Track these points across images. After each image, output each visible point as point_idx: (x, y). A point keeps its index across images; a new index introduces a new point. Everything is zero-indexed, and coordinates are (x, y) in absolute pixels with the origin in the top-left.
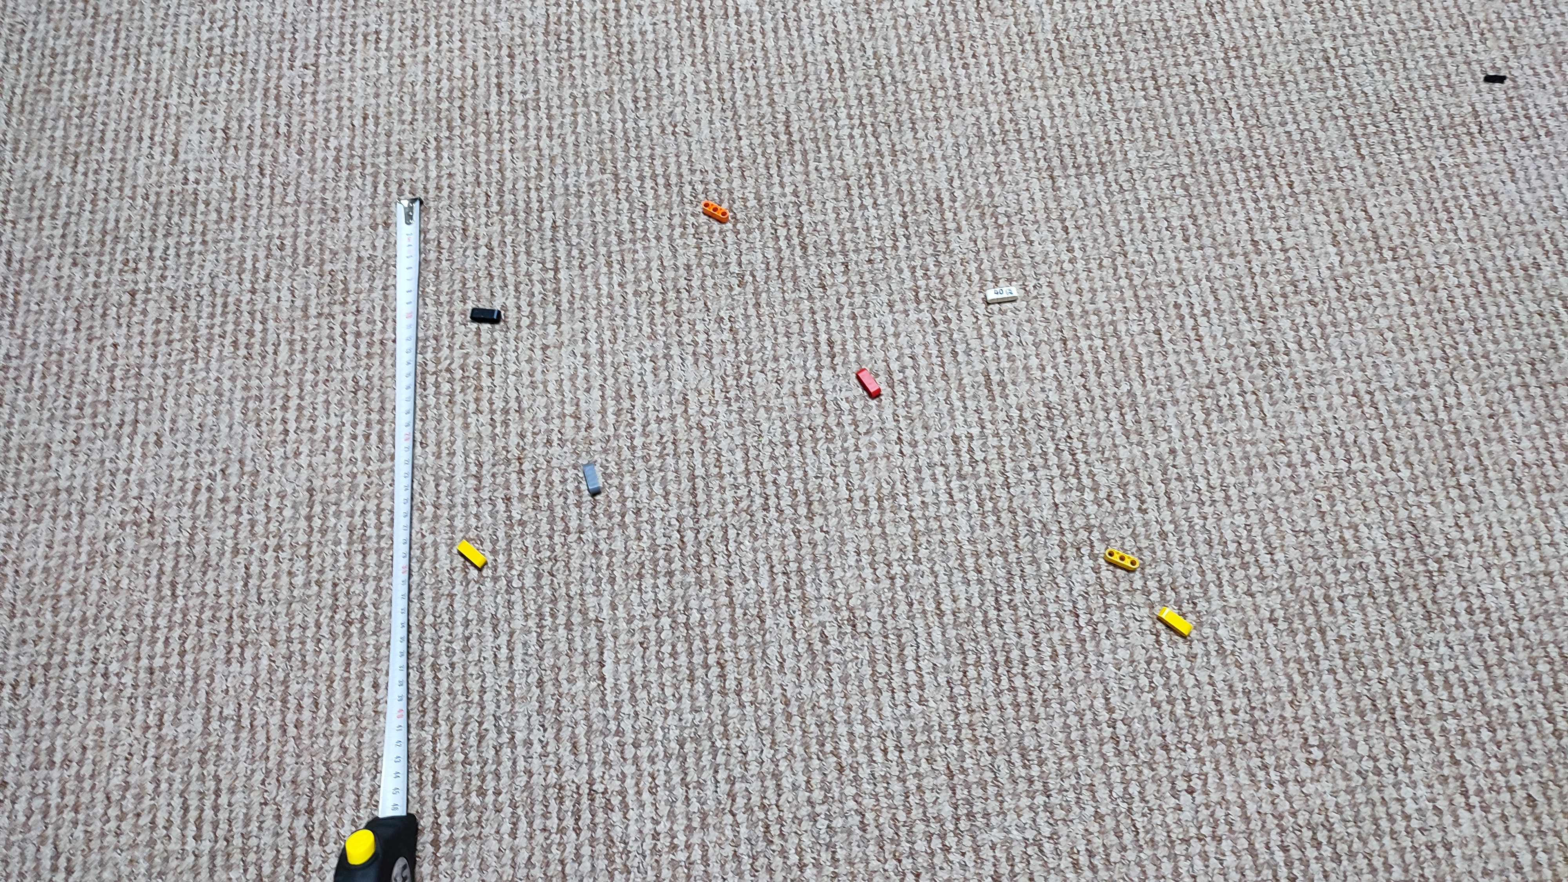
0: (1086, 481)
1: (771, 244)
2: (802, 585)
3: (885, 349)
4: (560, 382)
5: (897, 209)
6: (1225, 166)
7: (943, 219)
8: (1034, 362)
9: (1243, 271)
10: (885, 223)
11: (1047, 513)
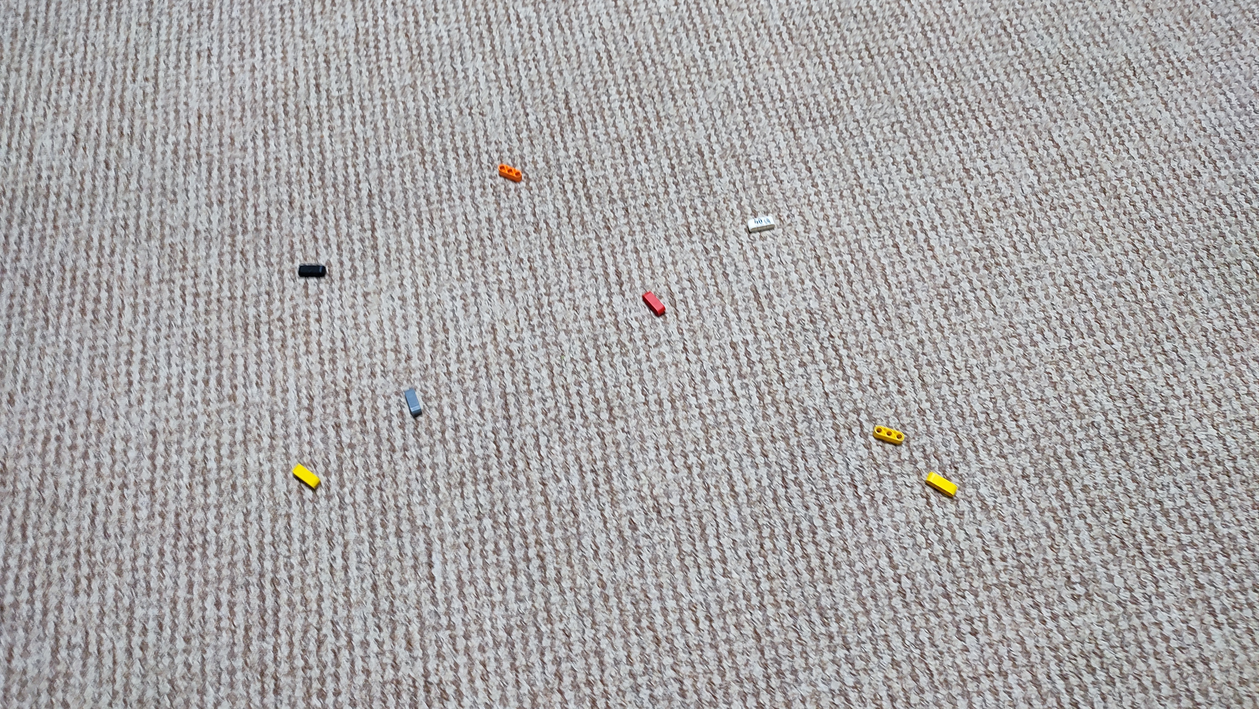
0: (850, 372)
1: (560, 196)
2: (609, 480)
3: (666, 275)
4: (381, 323)
5: (665, 162)
6: (934, 113)
7: (705, 168)
8: (794, 277)
9: (960, 193)
10: (657, 174)
11: (820, 401)
